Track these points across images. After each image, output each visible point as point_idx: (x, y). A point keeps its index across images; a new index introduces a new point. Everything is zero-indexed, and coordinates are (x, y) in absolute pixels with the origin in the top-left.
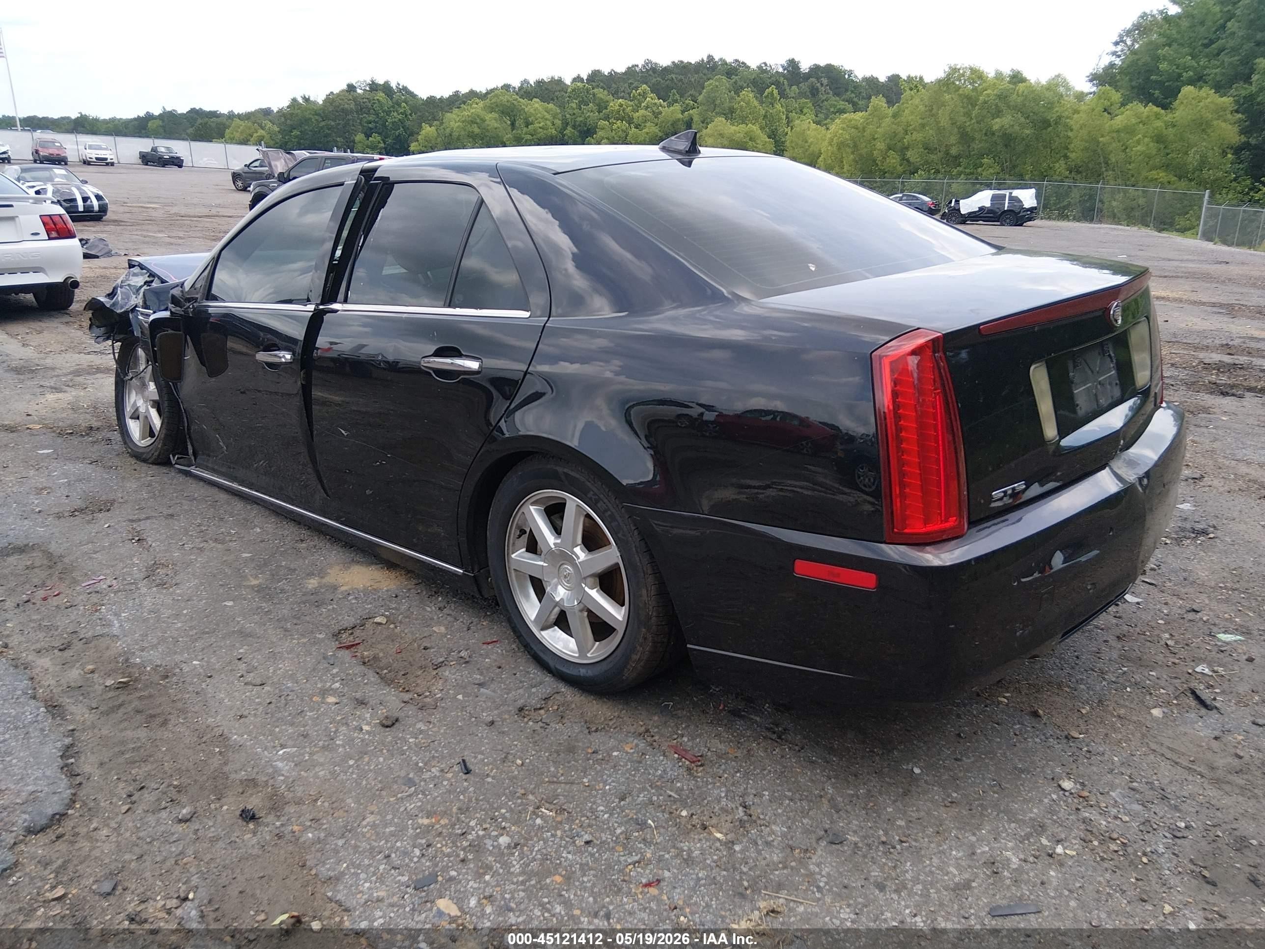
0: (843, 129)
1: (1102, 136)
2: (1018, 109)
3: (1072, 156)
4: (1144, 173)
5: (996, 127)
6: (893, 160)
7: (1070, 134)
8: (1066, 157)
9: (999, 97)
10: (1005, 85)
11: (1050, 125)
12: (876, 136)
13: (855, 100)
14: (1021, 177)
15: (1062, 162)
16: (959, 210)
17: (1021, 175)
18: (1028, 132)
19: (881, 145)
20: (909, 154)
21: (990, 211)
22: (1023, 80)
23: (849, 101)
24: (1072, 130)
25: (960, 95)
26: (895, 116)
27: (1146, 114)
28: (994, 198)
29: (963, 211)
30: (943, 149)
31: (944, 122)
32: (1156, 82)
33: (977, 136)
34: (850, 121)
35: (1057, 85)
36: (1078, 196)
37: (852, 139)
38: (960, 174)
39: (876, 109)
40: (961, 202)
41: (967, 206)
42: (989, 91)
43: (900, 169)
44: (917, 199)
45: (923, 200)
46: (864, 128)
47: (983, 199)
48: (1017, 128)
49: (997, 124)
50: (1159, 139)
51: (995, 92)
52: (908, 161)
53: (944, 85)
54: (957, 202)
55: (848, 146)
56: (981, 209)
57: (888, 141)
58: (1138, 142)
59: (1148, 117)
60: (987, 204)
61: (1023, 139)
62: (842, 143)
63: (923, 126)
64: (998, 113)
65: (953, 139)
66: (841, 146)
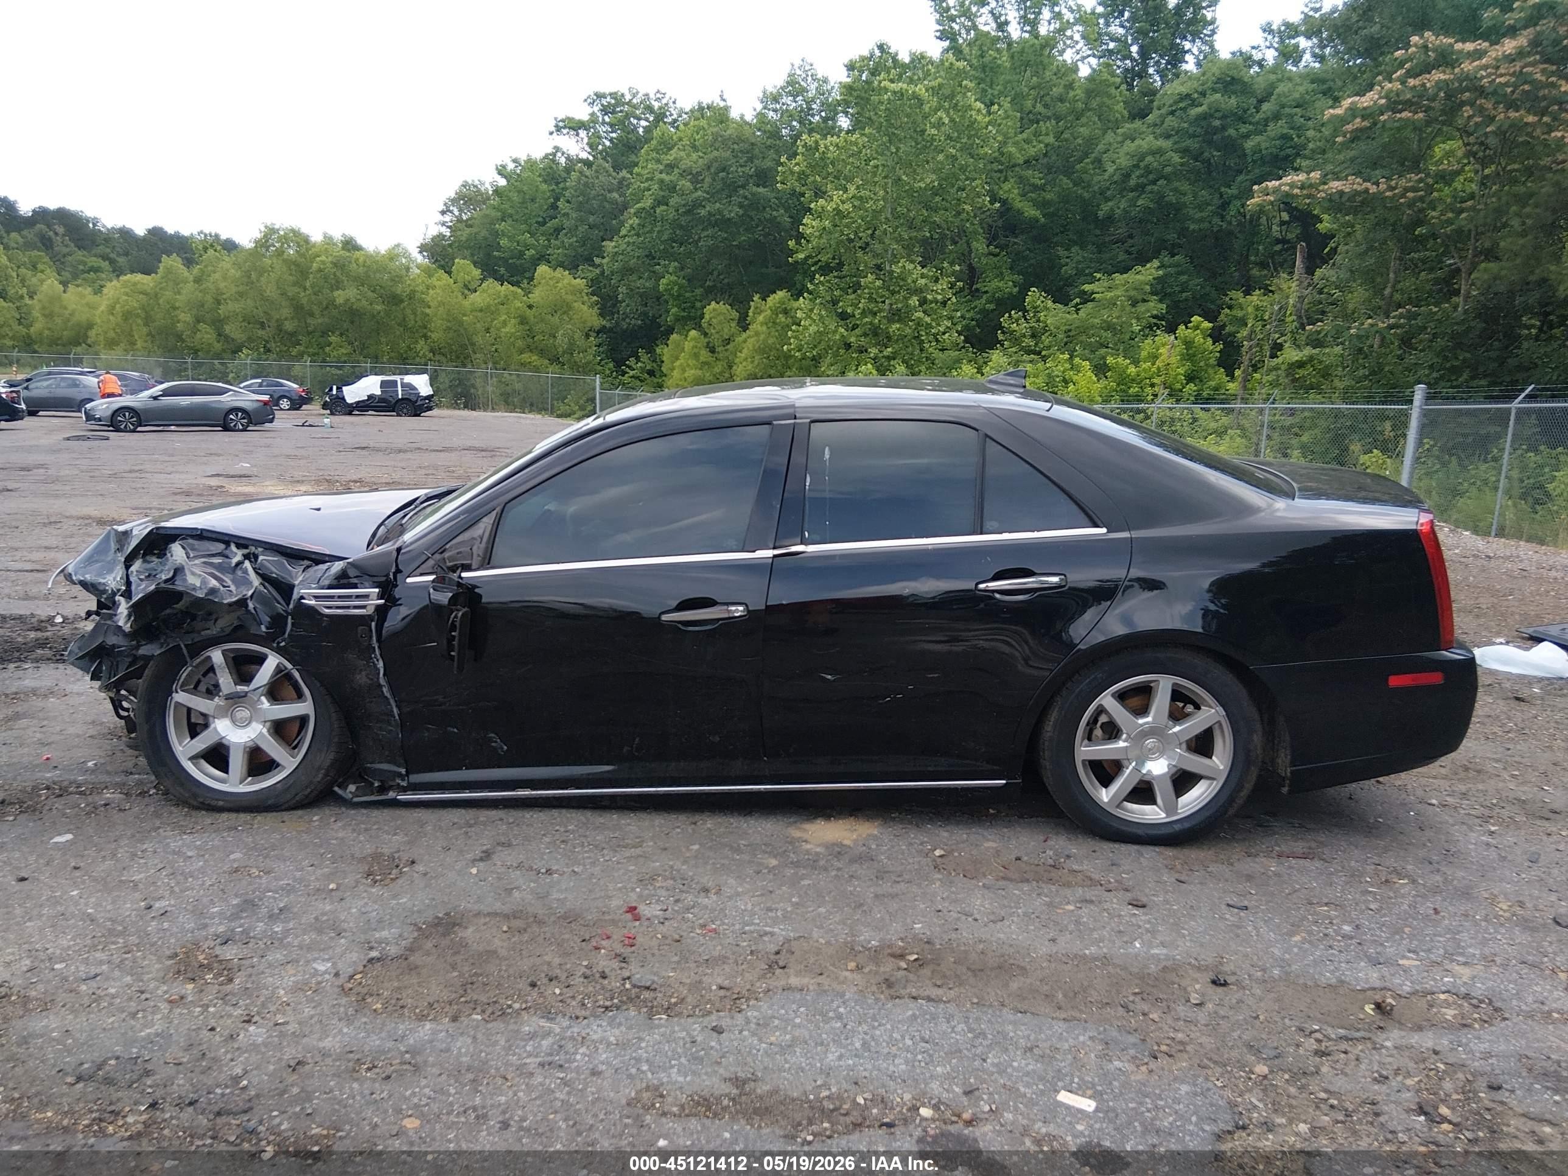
0: (127, 294)
1: (464, 315)
2: (360, 281)
3: (434, 336)
4: (516, 357)
5: (340, 301)
6: (206, 334)
7: (427, 311)
8: (426, 337)
9: (335, 265)
10: (338, 252)
11: (402, 301)
12: (177, 305)
13: (112, 255)
14: (376, 358)
15: (422, 342)
16: (343, 399)
17: (377, 357)
18: (379, 308)
19: (185, 317)
20: (227, 329)
21: (381, 399)
22: (358, 248)
23: (104, 258)
24: (429, 307)
25: (284, 260)
26: (198, 280)
27: (503, 293)
28: (383, 384)
29: (350, 399)
30: (273, 324)
31: (271, 291)
32: (500, 258)
33: (316, 309)
34: (135, 284)
35: (398, 255)
36: (447, 381)
37: (143, 308)
38: (301, 355)
39: (169, 271)
40: (344, 388)
41: (354, 393)
42: (323, 258)
43: (218, 346)
44: (282, 385)
45: (289, 387)
46: (156, 295)
47: (368, 386)
48: (364, 302)
49: (340, 296)
50: (523, 321)
51: (330, 259)
52: (227, 337)
53: (261, 246)
54: (339, 389)
55: (138, 316)
56: (370, 397)
57: (194, 312)
58: (505, 323)
59: (506, 296)
60: (378, 392)
61: (374, 316)
62: (129, 312)
63: (241, 294)
64: (337, 285)
65: (286, 312)
66: (127, 316)
